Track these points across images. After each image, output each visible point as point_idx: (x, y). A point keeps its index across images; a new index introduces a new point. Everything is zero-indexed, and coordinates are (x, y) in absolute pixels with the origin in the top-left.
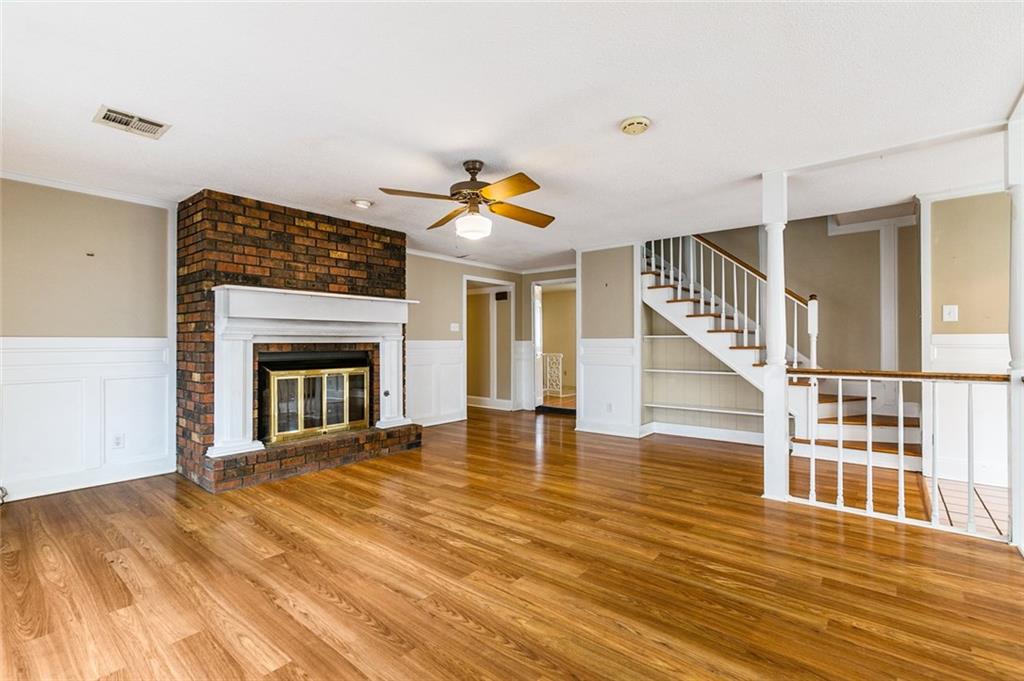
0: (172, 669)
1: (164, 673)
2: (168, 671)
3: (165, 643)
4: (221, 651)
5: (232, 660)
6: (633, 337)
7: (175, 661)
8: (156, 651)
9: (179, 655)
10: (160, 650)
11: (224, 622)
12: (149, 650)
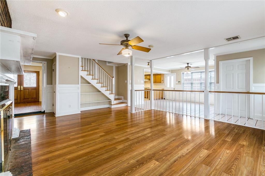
0: (217, 164)
1: (219, 164)
2: (218, 164)
3: (211, 169)
4: (207, 158)
5: (208, 156)
6: (79, 84)
7: (215, 164)
8: (214, 169)
9: (213, 164)
10: (214, 168)
11: (196, 161)
12: (215, 171)
